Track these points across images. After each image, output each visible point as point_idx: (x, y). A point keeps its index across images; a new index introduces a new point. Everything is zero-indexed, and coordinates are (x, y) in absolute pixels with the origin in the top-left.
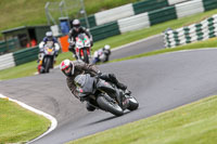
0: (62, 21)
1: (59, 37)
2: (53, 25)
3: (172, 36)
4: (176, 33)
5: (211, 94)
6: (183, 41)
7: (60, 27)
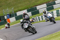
0: (7, 15)
1: (7, 19)
2: (5, 16)
3: (38, 18)
4: (39, 17)
5: (49, 34)
6: (41, 19)
7: (7, 16)
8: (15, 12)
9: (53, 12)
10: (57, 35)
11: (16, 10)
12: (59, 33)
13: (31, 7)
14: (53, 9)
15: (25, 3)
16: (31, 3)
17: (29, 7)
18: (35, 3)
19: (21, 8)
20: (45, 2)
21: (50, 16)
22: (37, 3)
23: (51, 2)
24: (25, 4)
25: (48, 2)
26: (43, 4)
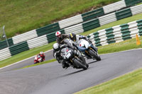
8: (8, 36)
9: (98, 33)
10: (108, 89)
11: (11, 30)
12: (113, 83)
13: (46, 24)
14: (99, 26)
15: (32, 14)
16: (45, 14)
17: (42, 23)
18: (56, 13)
19: (24, 26)
20: (79, 11)
21: (84, 47)
22: (60, 14)
23: (93, 10)
24: (32, 17)
25: (86, 11)
26: (74, 14)
